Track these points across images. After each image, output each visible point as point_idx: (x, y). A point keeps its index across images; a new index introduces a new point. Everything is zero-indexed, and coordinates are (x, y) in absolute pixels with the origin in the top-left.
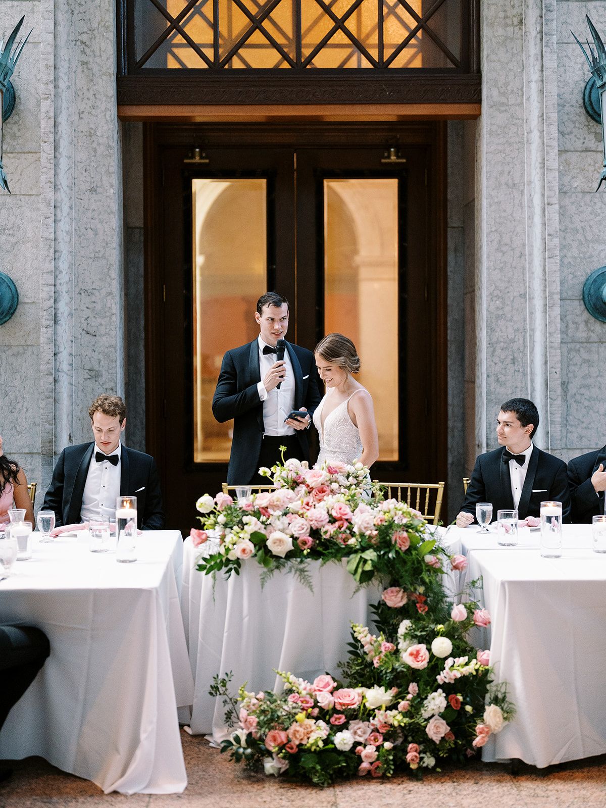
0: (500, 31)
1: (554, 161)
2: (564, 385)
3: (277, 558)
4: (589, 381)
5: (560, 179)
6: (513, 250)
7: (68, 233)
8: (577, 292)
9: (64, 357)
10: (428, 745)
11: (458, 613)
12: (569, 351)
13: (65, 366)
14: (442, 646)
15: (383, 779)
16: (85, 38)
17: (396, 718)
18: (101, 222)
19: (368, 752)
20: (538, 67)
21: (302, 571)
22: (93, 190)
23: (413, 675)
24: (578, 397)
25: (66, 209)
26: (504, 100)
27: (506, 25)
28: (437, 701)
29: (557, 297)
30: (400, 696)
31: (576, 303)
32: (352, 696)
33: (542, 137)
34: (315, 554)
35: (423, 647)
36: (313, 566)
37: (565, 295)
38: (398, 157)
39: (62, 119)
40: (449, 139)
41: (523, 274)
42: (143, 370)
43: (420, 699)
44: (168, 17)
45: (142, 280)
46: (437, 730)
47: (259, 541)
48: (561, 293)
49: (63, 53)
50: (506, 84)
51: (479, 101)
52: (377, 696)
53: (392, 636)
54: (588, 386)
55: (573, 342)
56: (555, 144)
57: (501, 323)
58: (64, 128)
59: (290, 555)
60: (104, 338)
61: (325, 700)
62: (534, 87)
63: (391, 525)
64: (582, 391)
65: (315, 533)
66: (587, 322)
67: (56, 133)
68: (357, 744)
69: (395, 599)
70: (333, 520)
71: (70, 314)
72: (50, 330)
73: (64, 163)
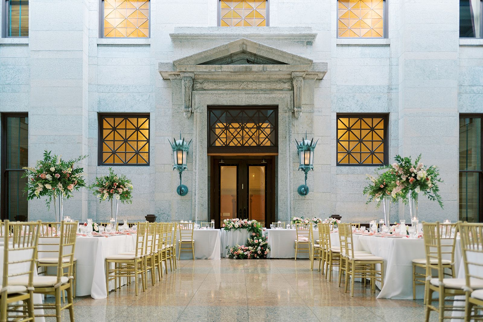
0: (282, 139)
1: (292, 165)
2: (294, 208)
3: (236, 228)
4: (299, 207)
5: (293, 168)
6: (284, 182)
7: (198, 178)
8: (297, 190)
9: (197, 202)
10: (258, 254)
11: (263, 236)
12: (295, 201)
13: (197, 204)
14: (260, 240)
15: (251, 259)
16: (201, 141)
17: (253, 251)
18: (204, 176)
19: (249, 255)
20: (289, 146)
21: (240, 230)
22: (203, 170)
23: (256, 244)
24: (297, 211)
25: (197, 173)
26: (282, 152)
27: (283, 138)
28: (259, 248)
29: (292, 191)
30: (254, 248)
31: (297, 192)
32: (247, 248)
33: (289, 160)
34: (242, 228)
35: (257, 240)
36: (241, 229)
37: (294, 191)
38: (265, 162)
39: (197, 156)
40: (276, 158)
41: (286, 186)
42: (210, 207)
43: (257, 248)
44: (216, 135)
45: (210, 188)
46: (259, 252)
47: (233, 225)
48: (293, 190)
49: (198, 144)
50: (283, 150)
51: (278, 153)
52: (250, 248)
53: (253, 239)
54: (299, 208)
55: (296, 200)
56: (292, 161)
57: (282, 196)
58: (197, 158)
59: (238, 228)
60: (205, 198)
61: (243, 248)
62: (288, 150)
63: (253, 223)
64: (298, 209)
65: (242, 225)
66: (299, 196)
67: (196, 159)
68: (247, 254)
69: (254, 234)
70: (245, 223)
71: (198, 194)
72: (194, 197)
73: (197, 165)
